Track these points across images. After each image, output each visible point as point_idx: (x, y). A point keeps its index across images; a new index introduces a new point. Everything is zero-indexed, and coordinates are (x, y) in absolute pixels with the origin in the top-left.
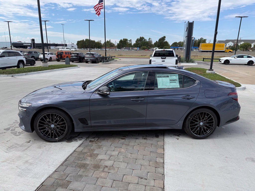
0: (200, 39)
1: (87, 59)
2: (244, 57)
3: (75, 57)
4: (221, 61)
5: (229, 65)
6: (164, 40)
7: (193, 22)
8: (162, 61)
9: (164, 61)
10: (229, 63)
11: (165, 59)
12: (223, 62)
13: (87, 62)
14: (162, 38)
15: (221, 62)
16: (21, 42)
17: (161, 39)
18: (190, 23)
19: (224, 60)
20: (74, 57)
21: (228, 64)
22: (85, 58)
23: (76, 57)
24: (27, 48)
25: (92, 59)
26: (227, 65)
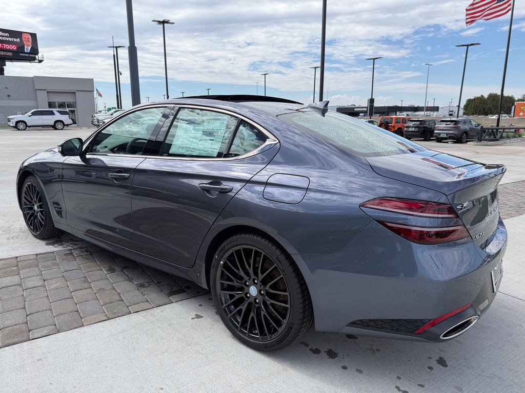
1: (440, 134)
3: (413, 129)
13: (440, 140)
16: (354, 105)
20: (410, 129)
22: (436, 131)
23: (417, 129)
24: (359, 115)
25: (451, 132)
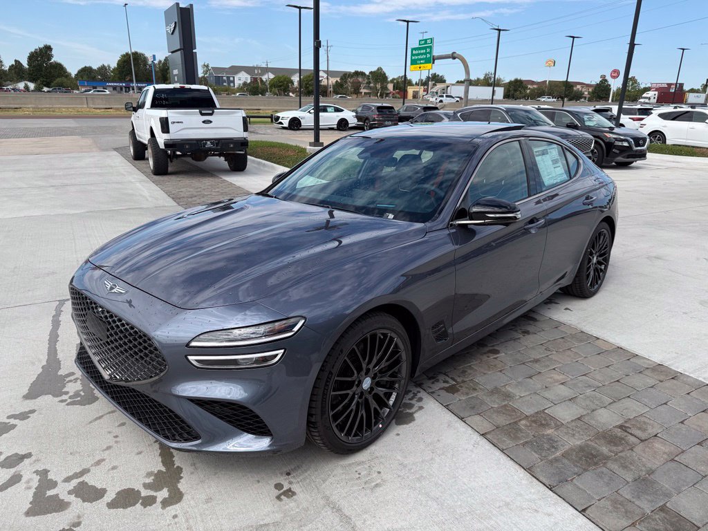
0: (165, 60)
2: (329, 109)
4: (280, 120)
5: (301, 131)
6: (49, 59)
7: (191, 5)
8: (204, 122)
9: (211, 122)
10: (301, 126)
11: (211, 114)
12: (286, 124)
14: (41, 49)
15: (281, 123)
17: (36, 52)
18: (181, 8)
19: (289, 119)
21: (299, 129)
26: (298, 132)
